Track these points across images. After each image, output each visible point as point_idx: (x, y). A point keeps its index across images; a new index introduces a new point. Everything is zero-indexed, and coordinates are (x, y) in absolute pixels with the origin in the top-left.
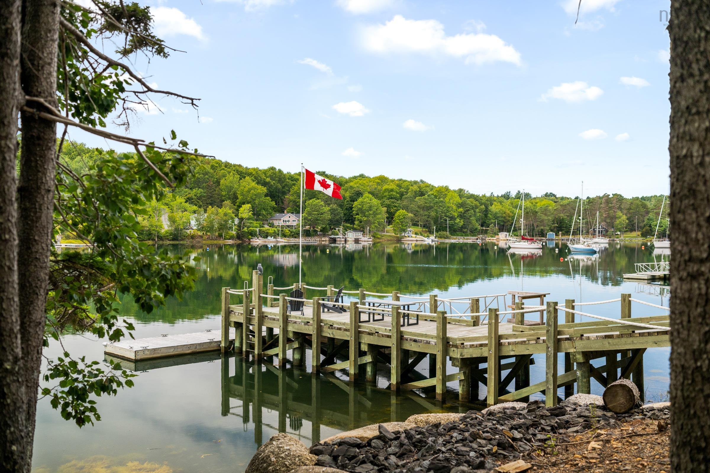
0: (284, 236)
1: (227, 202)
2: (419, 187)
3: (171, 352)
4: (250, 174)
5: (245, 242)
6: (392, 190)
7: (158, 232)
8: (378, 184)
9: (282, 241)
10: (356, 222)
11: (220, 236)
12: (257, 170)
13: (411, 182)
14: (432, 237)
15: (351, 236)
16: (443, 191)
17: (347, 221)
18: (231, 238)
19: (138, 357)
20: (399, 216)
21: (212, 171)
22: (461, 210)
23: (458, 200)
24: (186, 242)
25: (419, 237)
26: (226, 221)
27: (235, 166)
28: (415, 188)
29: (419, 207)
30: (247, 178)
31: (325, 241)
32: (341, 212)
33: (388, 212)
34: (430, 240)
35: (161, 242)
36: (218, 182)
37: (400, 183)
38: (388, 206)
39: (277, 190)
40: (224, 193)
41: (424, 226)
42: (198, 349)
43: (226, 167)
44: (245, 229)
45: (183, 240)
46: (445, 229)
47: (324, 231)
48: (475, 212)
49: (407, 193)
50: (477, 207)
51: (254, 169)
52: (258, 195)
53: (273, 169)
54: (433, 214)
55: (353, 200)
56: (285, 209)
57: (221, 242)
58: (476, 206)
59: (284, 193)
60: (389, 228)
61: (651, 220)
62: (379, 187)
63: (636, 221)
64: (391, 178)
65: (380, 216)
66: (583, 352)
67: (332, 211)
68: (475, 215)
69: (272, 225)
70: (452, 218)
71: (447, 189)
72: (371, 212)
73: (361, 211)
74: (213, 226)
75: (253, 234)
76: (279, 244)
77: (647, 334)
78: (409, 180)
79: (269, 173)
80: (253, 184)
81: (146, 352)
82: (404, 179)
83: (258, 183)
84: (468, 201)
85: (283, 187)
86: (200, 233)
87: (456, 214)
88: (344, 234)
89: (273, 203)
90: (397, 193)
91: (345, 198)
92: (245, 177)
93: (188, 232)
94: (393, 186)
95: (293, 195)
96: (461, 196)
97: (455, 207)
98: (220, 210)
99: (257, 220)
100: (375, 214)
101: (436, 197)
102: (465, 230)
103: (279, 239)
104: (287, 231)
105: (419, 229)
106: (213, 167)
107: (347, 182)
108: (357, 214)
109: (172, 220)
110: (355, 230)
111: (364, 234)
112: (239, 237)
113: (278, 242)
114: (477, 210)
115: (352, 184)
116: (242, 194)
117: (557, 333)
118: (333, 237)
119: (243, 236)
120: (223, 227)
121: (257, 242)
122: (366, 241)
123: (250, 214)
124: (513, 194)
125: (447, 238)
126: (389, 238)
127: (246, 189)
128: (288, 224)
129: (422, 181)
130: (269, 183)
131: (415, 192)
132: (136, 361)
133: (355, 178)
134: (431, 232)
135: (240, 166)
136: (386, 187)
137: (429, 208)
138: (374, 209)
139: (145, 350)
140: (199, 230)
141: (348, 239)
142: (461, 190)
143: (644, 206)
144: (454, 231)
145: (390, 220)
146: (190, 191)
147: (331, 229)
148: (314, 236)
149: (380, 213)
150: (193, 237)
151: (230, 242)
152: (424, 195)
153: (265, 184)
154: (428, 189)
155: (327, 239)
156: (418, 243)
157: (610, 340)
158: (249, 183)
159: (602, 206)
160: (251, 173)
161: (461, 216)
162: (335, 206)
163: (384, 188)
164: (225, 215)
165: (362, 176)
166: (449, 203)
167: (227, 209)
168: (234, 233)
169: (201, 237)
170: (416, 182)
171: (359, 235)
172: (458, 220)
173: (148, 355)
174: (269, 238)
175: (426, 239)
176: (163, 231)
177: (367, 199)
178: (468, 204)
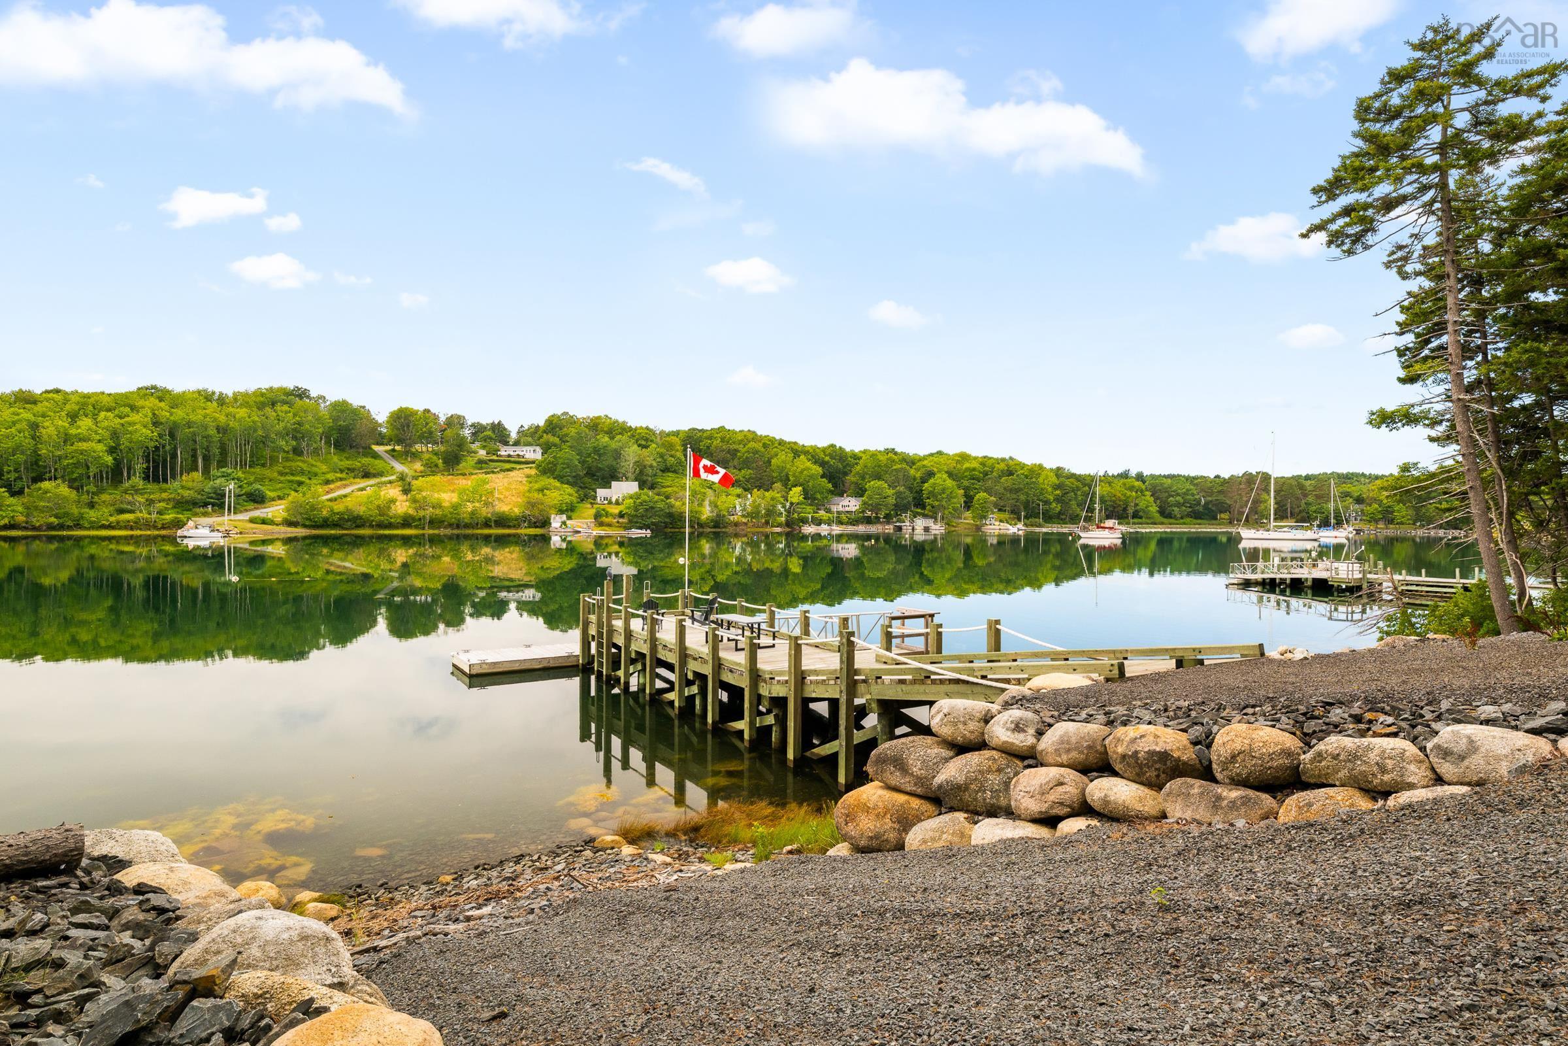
0: (840, 523)
1: (778, 485)
2: (1007, 465)
3: (516, 667)
4: (806, 453)
5: (795, 529)
6: (974, 469)
7: (699, 519)
8: (958, 462)
9: (837, 530)
10: (928, 508)
11: (767, 523)
12: (815, 448)
13: (997, 459)
14: (1020, 526)
15: (920, 523)
16: (1036, 471)
17: (916, 506)
18: (779, 525)
19: (474, 672)
20: (979, 500)
21: (763, 450)
22: (1058, 492)
23: (1054, 480)
24: (730, 530)
25: (1005, 525)
26: (774, 506)
27: (789, 443)
28: (1002, 466)
29: (1005, 489)
30: (802, 457)
31: (889, 529)
32: (909, 496)
33: (966, 495)
34: (1016, 529)
35: (701, 530)
36: (769, 462)
37: (985, 461)
38: (966, 489)
39: (838, 471)
40: (775, 475)
41: (1012, 512)
42: (552, 664)
43: (780, 444)
44: (796, 515)
45: (725, 527)
46: (1037, 516)
47: (888, 517)
48: (1076, 494)
49: (992, 472)
50: (1078, 489)
51: (811, 446)
52: (812, 477)
53: (833, 446)
54: (1023, 497)
55: (924, 481)
56: (845, 492)
57: (768, 530)
58: (1077, 487)
59: (846, 474)
60: (968, 514)
61: (1310, 504)
62: (959, 466)
63: (1289, 505)
64: (974, 454)
65: (955, 500)
66: (879, 701)
67: (898, 495)
68: (1076, 498)
69: (829, 511)
70: (1047, 502)
71: (1041, 467)
72: (944, 496)
73: (932, 494)
74: (759, 512)
75: (804, 521)
76: (834, 533)
77: (938, 682)
78: (995, 457)
79: (828, 452)
80: (809, 464)
81: (484, 666)
82: (990, 456)
83: (815, 463)
84: (1067, 482)
85: (845, 467)
86: (744, 520)
87: (1051, 498)
88: (912, 521)
89: (830, 486)
90: (980, 472)
91: (915, 479)
92: (799, 456)
93: (732, 518)
94: (975, 465)
95: (854, 476)
96: (1058, 476)
97: (1050, 489)
98: (767, 494)
99: (811, 505)
100: (949, 498)
101: (1026, 477)
102: (1063, 517)
103: (834, 527)
104: (844, 517)
105: (1006, 515)
106: (765, 446)
107: (920, 460)
108: (928, 498)
109: (714, 505)
110: (925, 516)
111: (935, 522)
112: (788, 524)
113: (832, 530)
114: (1079, 493)
115: (925, 462)
116: (794, 475)
117: (852, 672)
118: (898, 524)
119: (793, 524)
120: (771, 512)
121: (809, 530)
122: (937, 529)
123: (801, 498)
124: (1133, 473)
125: (1040, 526)
126: (967, 526)
127: (799, 470)
128: (847, 509)
129: (1011, 458)
130: (828, 462)
131: (1002, 471)
132: (471, 676)
133: (932, 455)
134: (1019, 520)
135: (795, 443)
136: (967, 465)
137: (1018, 491)
138: (948, 492)
139: (483, 663)
140: (743, 516)
141: (916, 527)
142: (1059, 469)
143: (1301, 487)
144: (1049, 518)
145: (968, 504)
146: (738, 472)
147: (897, 515)
148: (875, 523)
149: (954, 498)
150: (736, 524)
151: (778, 530)
152: (1013, 474)
153: (822, 464)
154: (1017, 467)
155: (892, 527)
156: (1002, 532)
157: (903, 686)
158: (803, 463)
159: (1242, 486)
160: (808, 451)
161: (1058, 500)
162: (902, 489)
163: (964, 467)
164: (773, 499)
165: (940, 453)
166: (1044, 484)
167: (775, 493)
168: (783, 519)
169: (746, 524)
170: (1003, 460)
171: (930, 523)
172: (1054, 505)
173: (486, 670)
174: (823, 525)
175: (1010, 527)
176: (704, 517)
177: (942, 480)
178: (1067, 485)
